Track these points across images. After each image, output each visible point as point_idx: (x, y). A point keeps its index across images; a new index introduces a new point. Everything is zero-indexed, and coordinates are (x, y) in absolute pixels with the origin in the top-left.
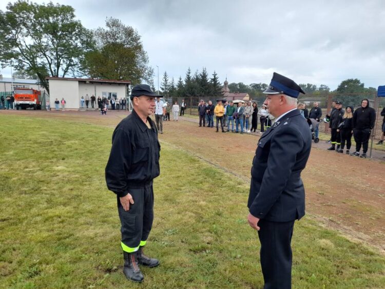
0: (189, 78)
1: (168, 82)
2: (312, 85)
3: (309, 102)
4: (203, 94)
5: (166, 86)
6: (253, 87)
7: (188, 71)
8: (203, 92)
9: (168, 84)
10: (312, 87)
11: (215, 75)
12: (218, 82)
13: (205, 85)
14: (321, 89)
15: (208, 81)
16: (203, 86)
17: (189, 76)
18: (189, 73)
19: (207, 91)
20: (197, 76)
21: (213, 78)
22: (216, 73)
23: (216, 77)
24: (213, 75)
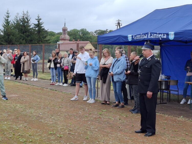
0: (8, 22)
7: (6, 15)
8: (23, 40)
11: (39, 20)
12: (42, 28)
13: (26, 32)
15: (31, 27)
16: (23, 33)
17: (8, 20)
18: (8, 17)
19: (29, 38)
20: (17, 21)
21: (37, 23)
22: (40, 18)
23: (40, 22)
24: (37, 19)
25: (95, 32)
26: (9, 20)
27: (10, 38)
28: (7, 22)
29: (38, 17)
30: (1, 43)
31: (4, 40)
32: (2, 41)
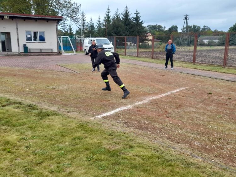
1: (86, 22)
2: (196, 26)
3: (208, 41)
4: (128, 33)
5: (84, 26)
6: (150, 28)
7: (107, 10)
8: (127, 31)
9: (86, 24)
10: (197, 28)
11: (137, 14)
12: (140, 21)
13: (129, 24)
14: (204, 29)
15: (131, 20)
16: (127, 26)
17: (108, 15)
18: (109, 12)
19: (132, 30)
20: (117, 16)
22: (138, 12)
23: (138, 16)
24: (135, 14)
25: (148, 27)
26: (110, 15)
27: (118, 30)
28: (108, 17)
29: (137, 11)
30: (112, 35)
31: (113, 32)
32: (112, 33)
